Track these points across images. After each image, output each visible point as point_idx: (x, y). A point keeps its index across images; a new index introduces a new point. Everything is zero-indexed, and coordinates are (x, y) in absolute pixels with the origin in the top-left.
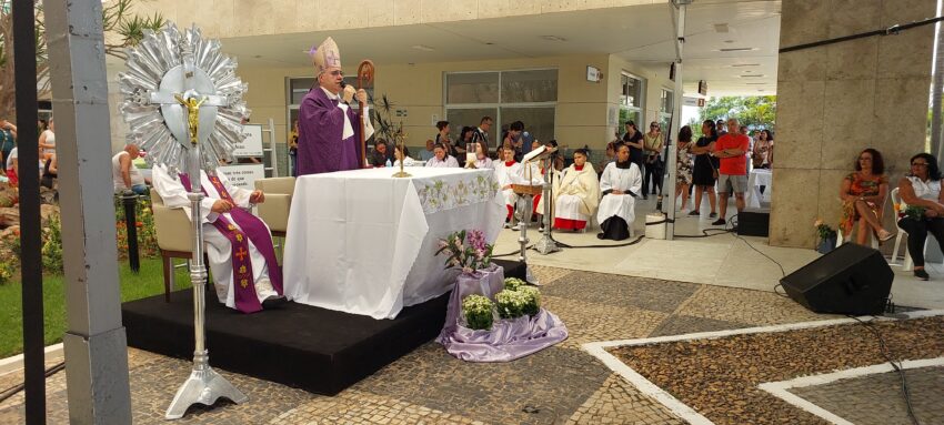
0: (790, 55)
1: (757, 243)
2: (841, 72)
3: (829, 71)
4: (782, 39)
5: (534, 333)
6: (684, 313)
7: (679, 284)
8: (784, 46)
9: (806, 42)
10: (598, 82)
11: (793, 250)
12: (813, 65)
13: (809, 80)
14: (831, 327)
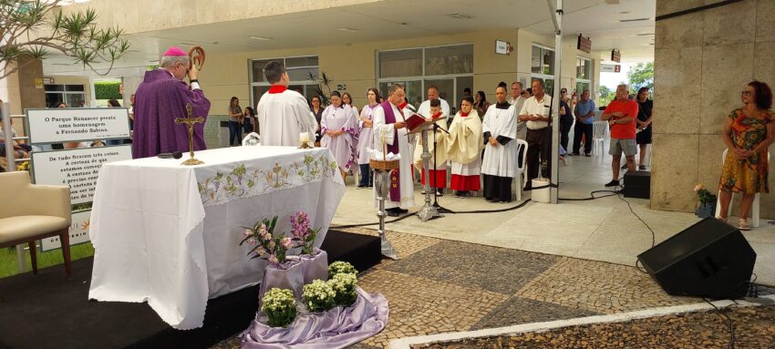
0: (667, 22)
1: (638, 206)
2: (718, 38)
3: (705, 37)
4: (658, 8)
5: (344, 327)
6: (526, 295)
7: (539, 256)
8: (660, 14)
9: (683, 10)
10: (508, 54)
11: (672, 213)
12: (690, 31)
13: (685, 46)
14: (681, 315)
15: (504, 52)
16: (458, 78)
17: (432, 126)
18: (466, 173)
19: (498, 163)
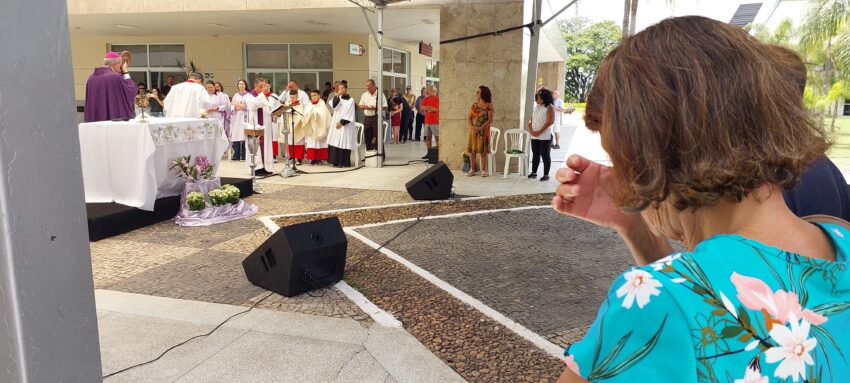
0: (447, 45)
3: (468, 57)
4: (441, 35)
8: (442, 40)
9: (455, 38)
10: (361, 55)
12: (459, 52)
15: (358, 53)
16: (320, 73)
17: (290, 110)
18: (318, 147)
19: (340, 139)
